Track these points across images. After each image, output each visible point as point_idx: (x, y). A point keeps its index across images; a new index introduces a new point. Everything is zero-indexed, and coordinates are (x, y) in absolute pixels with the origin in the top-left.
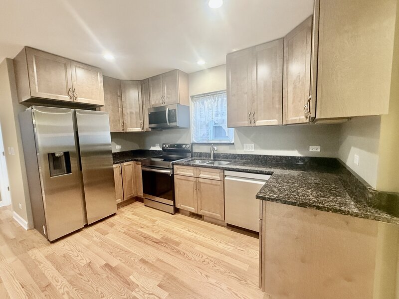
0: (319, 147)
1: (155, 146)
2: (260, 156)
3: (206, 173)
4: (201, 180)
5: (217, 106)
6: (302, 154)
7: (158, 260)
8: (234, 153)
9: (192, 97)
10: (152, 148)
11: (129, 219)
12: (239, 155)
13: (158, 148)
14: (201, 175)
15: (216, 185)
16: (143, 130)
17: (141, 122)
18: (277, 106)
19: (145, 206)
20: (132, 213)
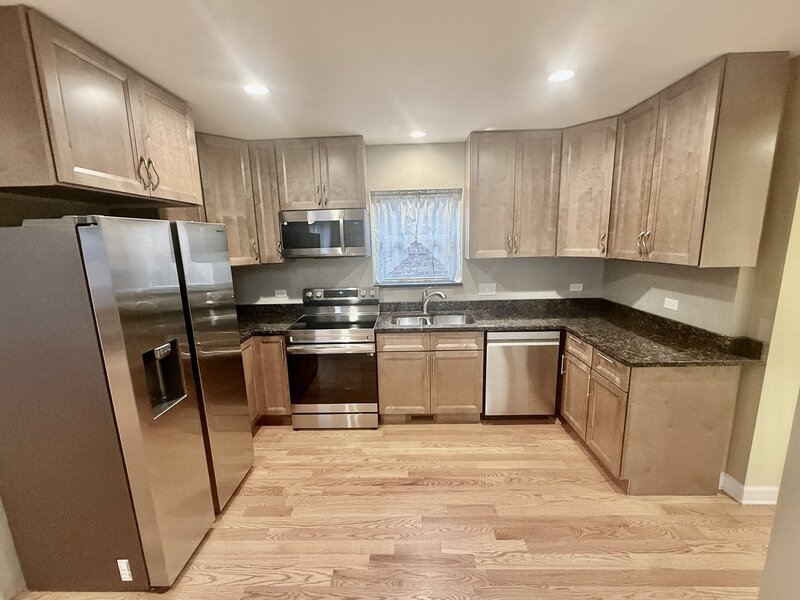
0: (581, 285)
1: (273, 295)
2: (507, 301)
3: (451, 340)
4: (439, 355)
5: (426, 217)
6: (560, 295)
7: (449, 507)
8: (464, 300)
9: (373, 194)
10: (263, 301)
11: (296, 465)
12: (472, 303)
13: (281, 299)
14: (440, 346)
15: (469, 358)
16: (257, 262)
17: (253, 241)
18: (550, 229)
19: (295, 430)
20: (286, 452)
